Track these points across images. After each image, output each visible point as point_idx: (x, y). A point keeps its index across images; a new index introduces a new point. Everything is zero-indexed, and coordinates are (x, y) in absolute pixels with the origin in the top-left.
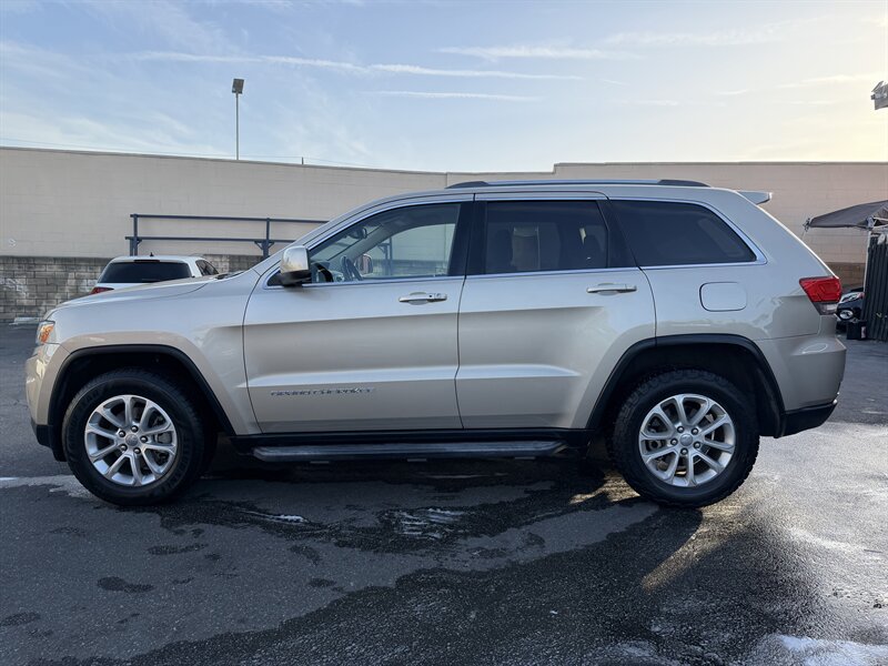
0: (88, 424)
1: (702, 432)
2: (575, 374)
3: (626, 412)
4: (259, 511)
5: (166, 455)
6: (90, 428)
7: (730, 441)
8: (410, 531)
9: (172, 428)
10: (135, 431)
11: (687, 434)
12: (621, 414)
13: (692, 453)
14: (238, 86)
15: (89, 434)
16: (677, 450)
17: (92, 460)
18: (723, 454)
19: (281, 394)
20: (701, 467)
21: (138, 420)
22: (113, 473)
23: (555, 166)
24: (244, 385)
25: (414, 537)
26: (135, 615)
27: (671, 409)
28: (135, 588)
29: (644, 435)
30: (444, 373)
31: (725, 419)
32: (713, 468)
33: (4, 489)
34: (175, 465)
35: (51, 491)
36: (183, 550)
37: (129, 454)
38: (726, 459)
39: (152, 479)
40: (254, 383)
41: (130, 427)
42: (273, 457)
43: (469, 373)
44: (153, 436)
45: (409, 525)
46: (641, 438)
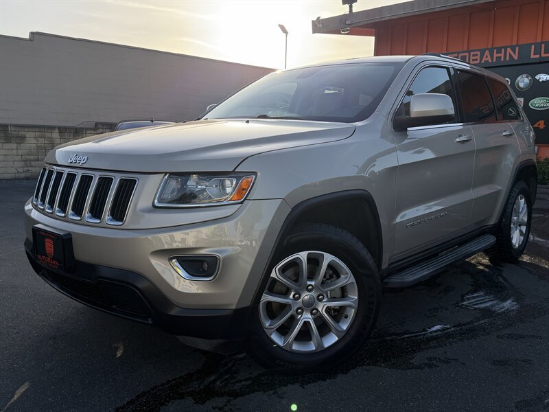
23: (32, 33)
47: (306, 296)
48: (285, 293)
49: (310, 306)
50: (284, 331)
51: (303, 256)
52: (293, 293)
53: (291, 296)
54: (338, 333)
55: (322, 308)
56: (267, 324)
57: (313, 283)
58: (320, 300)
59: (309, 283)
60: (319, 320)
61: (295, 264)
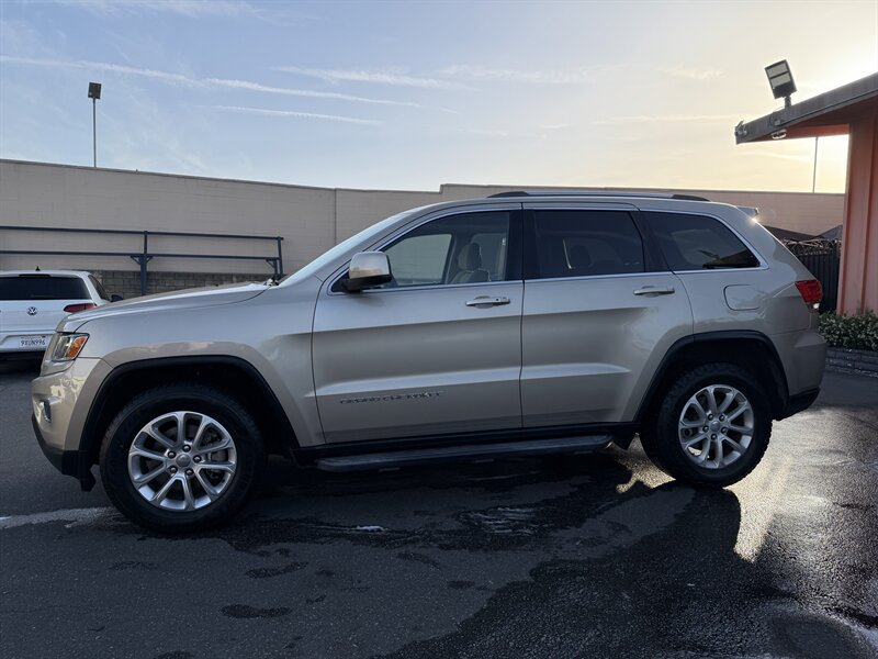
0: (133, 446)
1: (728, 419)
2: (627, 371)
3: (668, 404)
4: (328, 525)
5: (223, 473)
6: (135, 451)
7: (750, 425)
8: (498, 529)
9: (232, 445)
10: (186, 451)
11: (715, 421)
12: (664, 406)
13: (721, 438)
14: (95, 91)
15: (133, 457)
16: (709, 434)
17: (136, 485)
18: (744, 437)
19: (350, 401)
20: (728, 449)
21: (191, 439)
22: (161, 499)
24: (312, 394)
25: (507, 535)
26: (298, 638)
27: (703, 398)
28: (271, 613)
29: (683, 424)
30: (509, 374)
31: (745, 405)
32: (738, 450)
33: (4, 530)
34: (234, 485)
35: (67, 526)
36: (285, 571)
37: (181, 476)
38: (746, 441)
39: (207, 501)
40: (322, 391)
41: (182, 447)
42: (342, 467)
43: (532, 373)
44: (206, 455)
45: (495, 524)
46: (681, 427)
47: (182, 455)
48: (162, 450)
49: (185, 466)
50: (155, 485)
51: (180, 415)
52: (168, 451)
53: (166, 454)
54: (212, 496)
55: (197, 469)
56: (137, 477)
57: (190, 444)
58: (197, 462)
59: (186, 443)
60: (193, 481)
61: (173, 423)
